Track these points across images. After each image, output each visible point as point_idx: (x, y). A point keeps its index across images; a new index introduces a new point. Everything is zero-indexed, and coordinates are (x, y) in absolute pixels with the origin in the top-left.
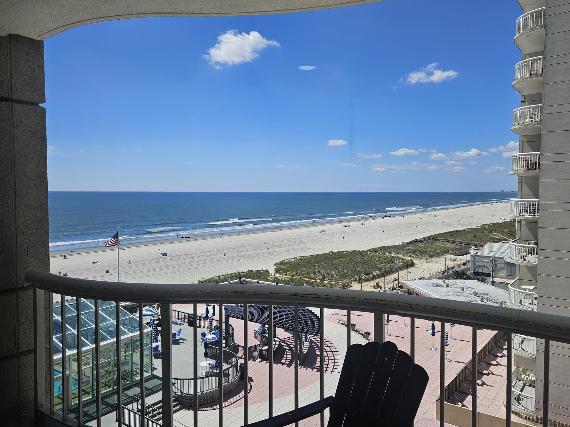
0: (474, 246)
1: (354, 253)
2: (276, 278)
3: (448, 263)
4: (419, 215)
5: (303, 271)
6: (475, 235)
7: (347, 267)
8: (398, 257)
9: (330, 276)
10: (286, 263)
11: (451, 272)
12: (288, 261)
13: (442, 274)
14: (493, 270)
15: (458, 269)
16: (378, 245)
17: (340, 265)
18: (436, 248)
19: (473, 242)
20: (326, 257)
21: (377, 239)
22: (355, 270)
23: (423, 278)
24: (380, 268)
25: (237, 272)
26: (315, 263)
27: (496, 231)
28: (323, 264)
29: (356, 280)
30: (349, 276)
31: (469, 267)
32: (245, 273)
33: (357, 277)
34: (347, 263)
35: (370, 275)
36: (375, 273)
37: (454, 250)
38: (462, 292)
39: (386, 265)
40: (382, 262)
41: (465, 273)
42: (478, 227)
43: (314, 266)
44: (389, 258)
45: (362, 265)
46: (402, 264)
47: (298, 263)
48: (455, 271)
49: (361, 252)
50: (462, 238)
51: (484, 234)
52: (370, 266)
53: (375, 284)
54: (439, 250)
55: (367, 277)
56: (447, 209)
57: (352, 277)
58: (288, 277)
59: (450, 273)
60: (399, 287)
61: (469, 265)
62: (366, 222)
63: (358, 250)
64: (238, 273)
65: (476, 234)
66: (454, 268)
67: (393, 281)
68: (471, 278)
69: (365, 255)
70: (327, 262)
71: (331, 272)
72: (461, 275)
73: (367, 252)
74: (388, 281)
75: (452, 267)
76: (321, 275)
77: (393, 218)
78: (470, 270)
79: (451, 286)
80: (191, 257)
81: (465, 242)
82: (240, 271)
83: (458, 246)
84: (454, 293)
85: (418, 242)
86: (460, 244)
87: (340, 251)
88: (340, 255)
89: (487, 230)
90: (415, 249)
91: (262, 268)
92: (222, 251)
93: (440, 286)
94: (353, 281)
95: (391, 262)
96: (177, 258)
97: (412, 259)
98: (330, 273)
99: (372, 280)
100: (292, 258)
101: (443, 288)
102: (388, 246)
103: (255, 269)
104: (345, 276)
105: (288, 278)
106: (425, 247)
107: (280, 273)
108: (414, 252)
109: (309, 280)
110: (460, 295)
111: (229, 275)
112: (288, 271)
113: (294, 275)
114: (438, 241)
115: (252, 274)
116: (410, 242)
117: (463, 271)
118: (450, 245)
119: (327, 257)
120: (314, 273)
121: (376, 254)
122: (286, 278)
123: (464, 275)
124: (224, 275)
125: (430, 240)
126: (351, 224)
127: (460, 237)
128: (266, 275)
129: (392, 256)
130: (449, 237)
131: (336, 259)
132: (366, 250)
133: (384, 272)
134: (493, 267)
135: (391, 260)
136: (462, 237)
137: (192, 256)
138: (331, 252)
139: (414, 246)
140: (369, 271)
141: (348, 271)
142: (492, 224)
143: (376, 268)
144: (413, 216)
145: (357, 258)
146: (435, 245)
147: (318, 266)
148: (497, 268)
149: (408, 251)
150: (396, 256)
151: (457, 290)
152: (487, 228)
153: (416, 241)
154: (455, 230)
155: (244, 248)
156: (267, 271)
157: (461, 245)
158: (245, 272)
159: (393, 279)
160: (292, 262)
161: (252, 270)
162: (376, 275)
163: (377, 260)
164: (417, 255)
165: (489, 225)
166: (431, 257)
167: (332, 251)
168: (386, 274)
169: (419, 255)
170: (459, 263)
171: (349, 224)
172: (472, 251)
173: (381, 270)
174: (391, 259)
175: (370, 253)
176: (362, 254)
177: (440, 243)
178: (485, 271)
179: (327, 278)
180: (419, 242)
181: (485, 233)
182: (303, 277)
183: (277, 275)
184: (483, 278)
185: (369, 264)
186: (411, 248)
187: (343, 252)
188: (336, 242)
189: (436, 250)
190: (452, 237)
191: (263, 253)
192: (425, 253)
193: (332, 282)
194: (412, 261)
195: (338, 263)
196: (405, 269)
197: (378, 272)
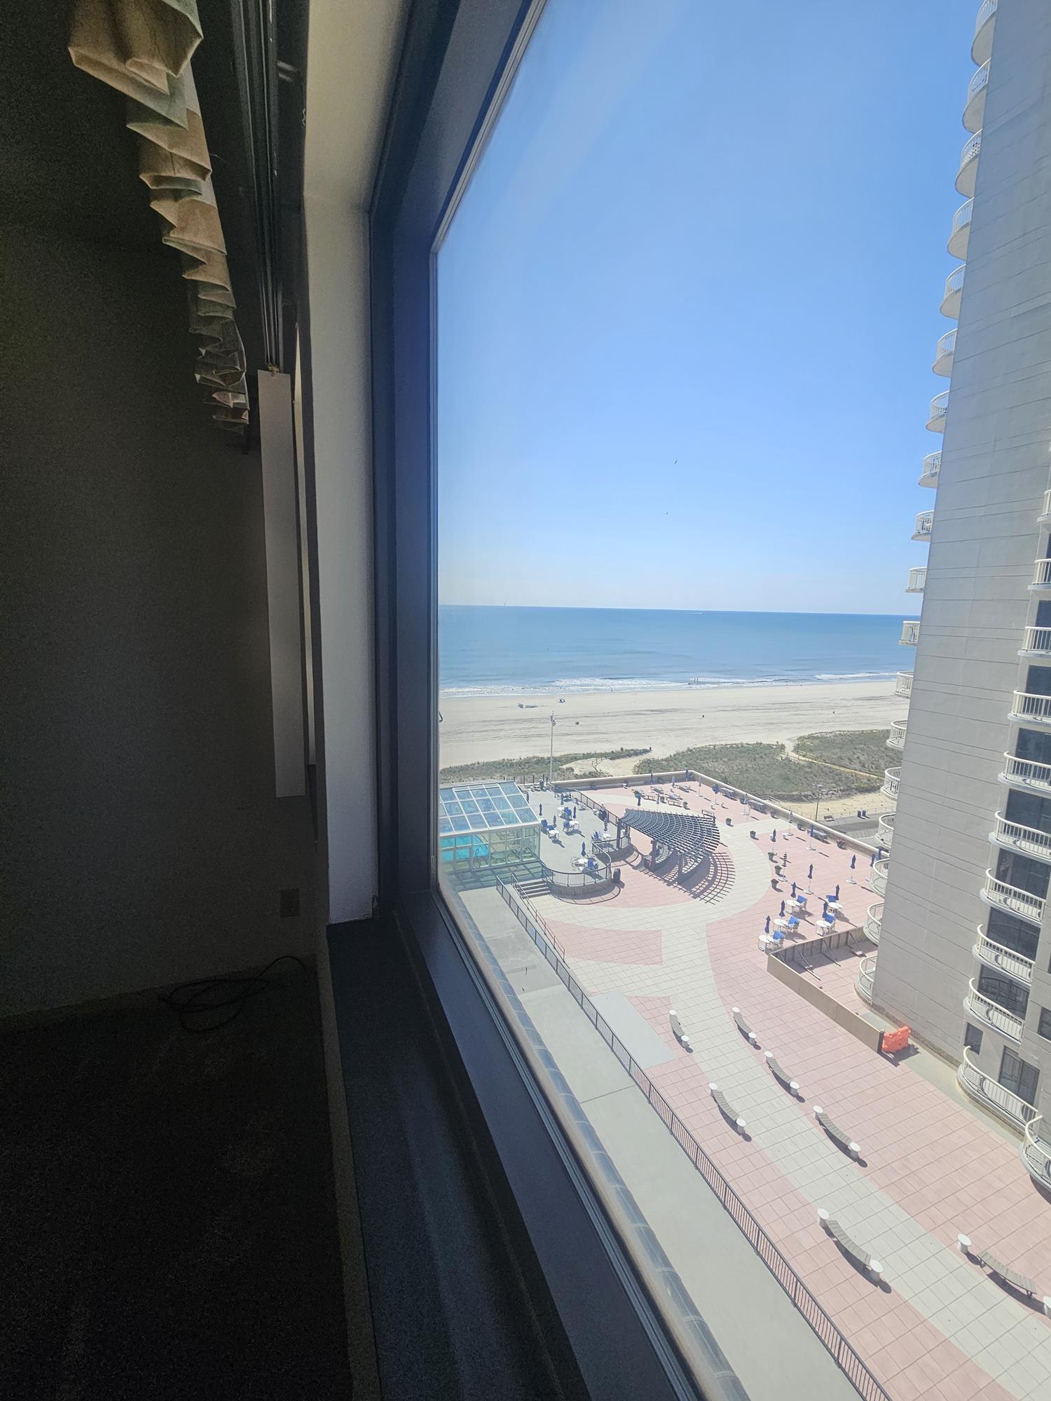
5: (834, 753)
76: (860, 763)
82: (744, 743)
91: (777, 742)
103: (766, 742)
107: (798, 752)
111: (728, 746)
112: (811, 750)
113: (818, 757)
115: (759, 748)
120: (849, 759)
128: (781, 753)
156: (782, 746)
158: (751, 745)
161: (760, 744)
183: (794, 756)
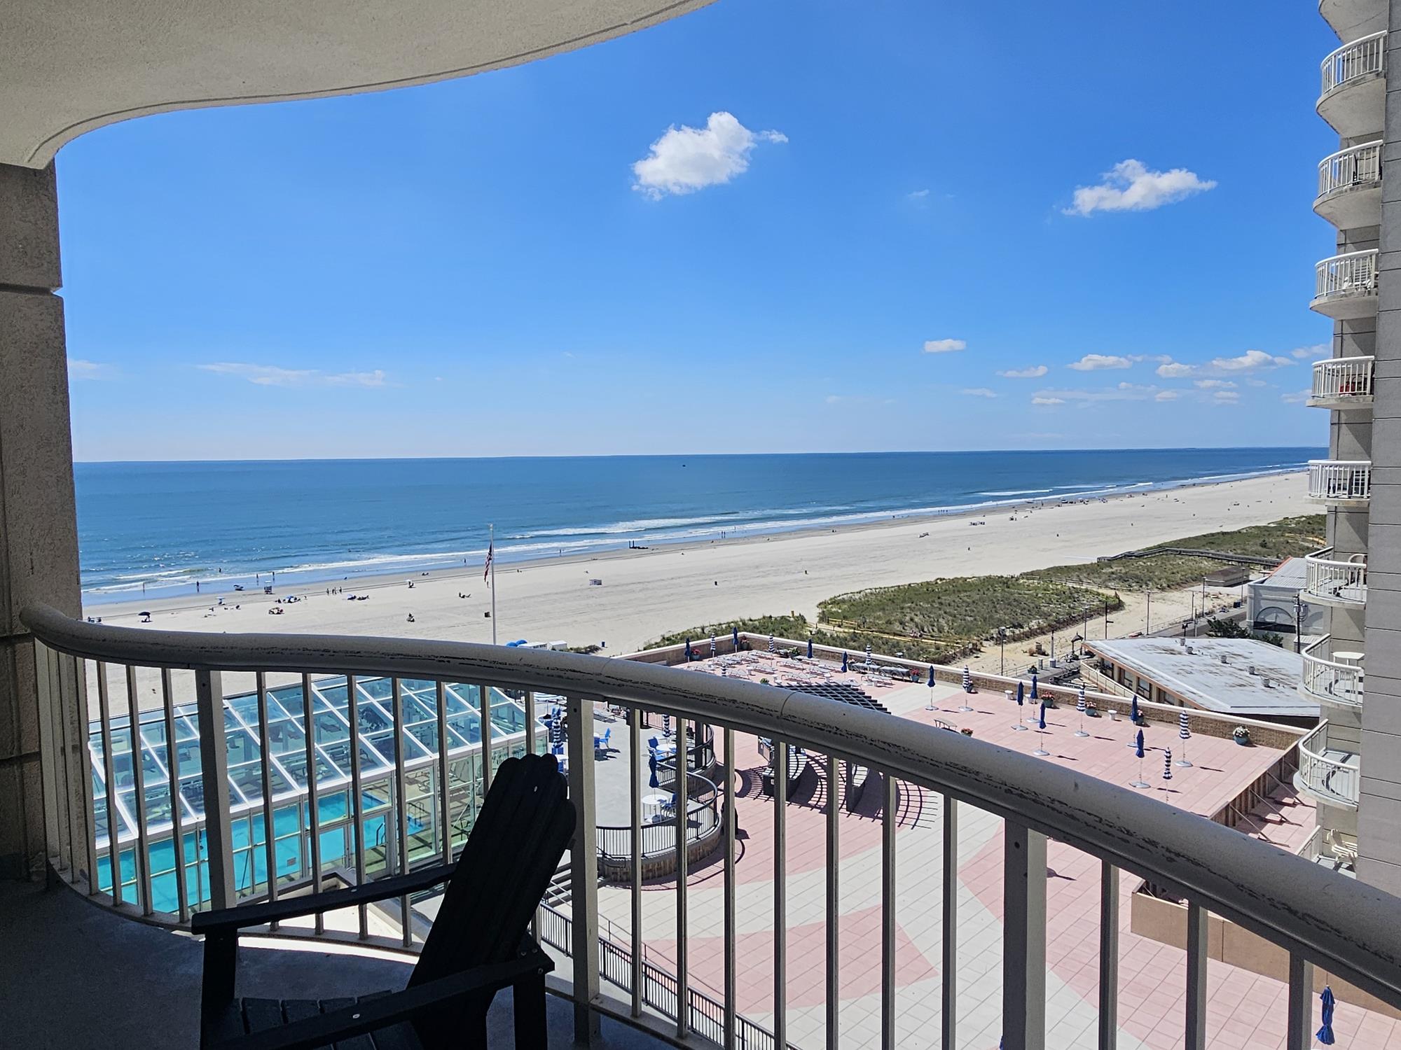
0: (1261, 565)
1: (989, 582)
2: (819, 632)
3: (1198, 602)
4: (1139, 499)
5: (878, 618)
6: (1264, 541)
7: (973, 611)
8: (1087, 591)
9: (936, 629)
10: (843, 601)
11: (1203, 622)
12: (846, 599)
13: (1184, 627)
14: (1298, 618)
15: (1220, 616)
16: (1043, 563)
17: (958, 606)
18: (1175, 571)
19: (1258, 557)
20: (927, 590)
21: (1044, 550)
22: (991, 617)
23: (1140, 634)
24: (1045, 614)
25: (739, 620)
26: (904, 601)
27: (1313, 533)
28: (921, 604)
29: (992, 638)
30: (977, 630)
31: (1246, 613)
32: (757, 623)
33: (994, 632)
34: (974, 602)
35: (1022, 628)
36: (1033, 624)
37: (1214, 574)
38: (1222, 664)
39: (1059, 606)
40: (1050, 599)
41: (1235, 624)
42: (1272, 525)
43: (902, 608)
44: (1068, 592)
45: (1007, 606)
46: (1094, 603)
47: (868, 601)
48: (1213, 621)
49: (1006, 578)
50: (1234, 547)
51: (1286, 539)
52: (1025, 609)
53: (1034, 649)
54: (1179, 575)
55: (1017, 632)
56: (1202, 485)
57: (983, 632)
58: (846, 630)
59: (1203, 624)
60: (1087, 653)
61: (1245, 608)
62: (1020, 515)
63: (999, 575)
64: (741, 621)
65: (1267, 540)
66: (1211, 613)
67: (1073, 642)
68: (1248, 636)
69: (1014, 585)
70: (930, 600)
71: (938, 620)
72: (1226, 629)
73: (1017, 579)
74: (1063, 640)
75: (1207, 611)
77: (1079, 507)
78: (1247, 617)
79: (1197, 653)
80: (647, 589)
81: (1240, 556)
82: (746, 618)
83: (1225, 564)
84: (1203, 668)
85: (1133, 557)
86: (1229, 561)
87: (959, 577)
88: (958, 586)
89: (1292, 530)
90: (1126, 573)
91: (793, 612)
92: (711, 577)
93: (1172, 652)
94: (987, 640)
95: (1070, 600)
96: (619, 588)
97: (1117, 592)
98: (935, 624)
99: (1028, 638)
100: (856, 591)
101: (1180, 655)
102: (1066, 567)
103: (776, 614)
104: (969, 631)
105: (845, 632)
106: (1149, 569)
107: (828, 622)
108: (1123, 579)
109: (891, 637)
110: (1217, 671)
112: (845, 618)
113: (859, 626)
114: (1180, 556)
115: (770, 624)
116: (1115, 558)
117: (1231, 620)
118: (1206, 564)
119: (930, 589)
120: (902, 623)
121: (1038, 584)
122: (841, 632)
123: (1232, 629)
124: (713, 626)
125: (1159, 552)
126: (988, 519)
127: (1229, 546)
128: (800, 627)
129: (1073, 587)
130: (1204, 546)
131: (949, 595)
132: (1017, 574)
133: (1055, 621)
134: (1300, 610)
135: (1072, 596)
136: (1235, 545)
137: (650, 586)
138: (941, 579)
139: (1124, 567)
140: (1020, 620)
141: (975, 619)
142: (1303, 517)
143: (1037, 613)
144: (1126, 500)
145: (995, 590)
146: (1171, 564)
147: (909, 607)
148: (1309, 614)
149: (1110, 577)
150: (1082, 587)
151: (1209, 660)
152: (1293, 525)
153: (1128, 556)
154: (1219, 530)
155: (756, 570)
156: (802, 618)
157: (1230, 563)
158: (755, 620)
159: (1073, 636)
160: (854, 601)
161: (771, 617)
162: (1036, 627)
163: (1040, 595)
164: (1130, 586)
165: (1298, 521)
166: (1163, 589)
167: (942, 577)
168: (1058, 625)
169: (1134, 584)
170: (1224, 604)
171: (981, 519)
172: (1255, 577)
173: (1048, 618)
174: (1071, 594)
175: (1025, 580)
176: (1006, 582)
177: (1183, 560)
178: (1283, 620)
179: (930, 632)
180: (1136, 556)
181: (1288, 537)
182: (876, 632)
183: (824, 627)
184: (1277, 635)
185: (1023, 605)
186: (1117, 570)
187: (966, 579)
188: (953, 558)
189: (1173, 573)
190: (1213, 545)
191: (796, 581)
192: (1149, 580)
193: (939, 642)
194: (1119, 599)
195: (954, 601)
196: (1103, 616)
197: (1040, 621)
